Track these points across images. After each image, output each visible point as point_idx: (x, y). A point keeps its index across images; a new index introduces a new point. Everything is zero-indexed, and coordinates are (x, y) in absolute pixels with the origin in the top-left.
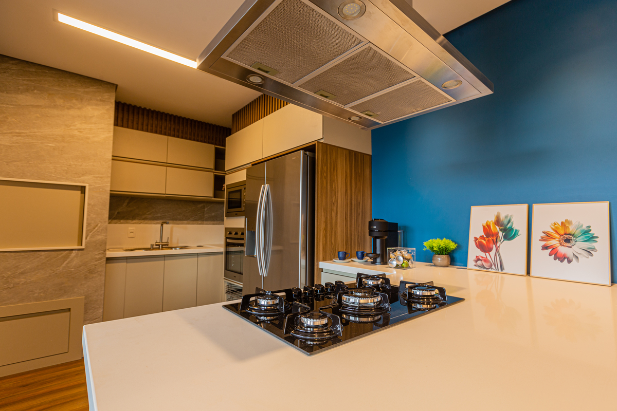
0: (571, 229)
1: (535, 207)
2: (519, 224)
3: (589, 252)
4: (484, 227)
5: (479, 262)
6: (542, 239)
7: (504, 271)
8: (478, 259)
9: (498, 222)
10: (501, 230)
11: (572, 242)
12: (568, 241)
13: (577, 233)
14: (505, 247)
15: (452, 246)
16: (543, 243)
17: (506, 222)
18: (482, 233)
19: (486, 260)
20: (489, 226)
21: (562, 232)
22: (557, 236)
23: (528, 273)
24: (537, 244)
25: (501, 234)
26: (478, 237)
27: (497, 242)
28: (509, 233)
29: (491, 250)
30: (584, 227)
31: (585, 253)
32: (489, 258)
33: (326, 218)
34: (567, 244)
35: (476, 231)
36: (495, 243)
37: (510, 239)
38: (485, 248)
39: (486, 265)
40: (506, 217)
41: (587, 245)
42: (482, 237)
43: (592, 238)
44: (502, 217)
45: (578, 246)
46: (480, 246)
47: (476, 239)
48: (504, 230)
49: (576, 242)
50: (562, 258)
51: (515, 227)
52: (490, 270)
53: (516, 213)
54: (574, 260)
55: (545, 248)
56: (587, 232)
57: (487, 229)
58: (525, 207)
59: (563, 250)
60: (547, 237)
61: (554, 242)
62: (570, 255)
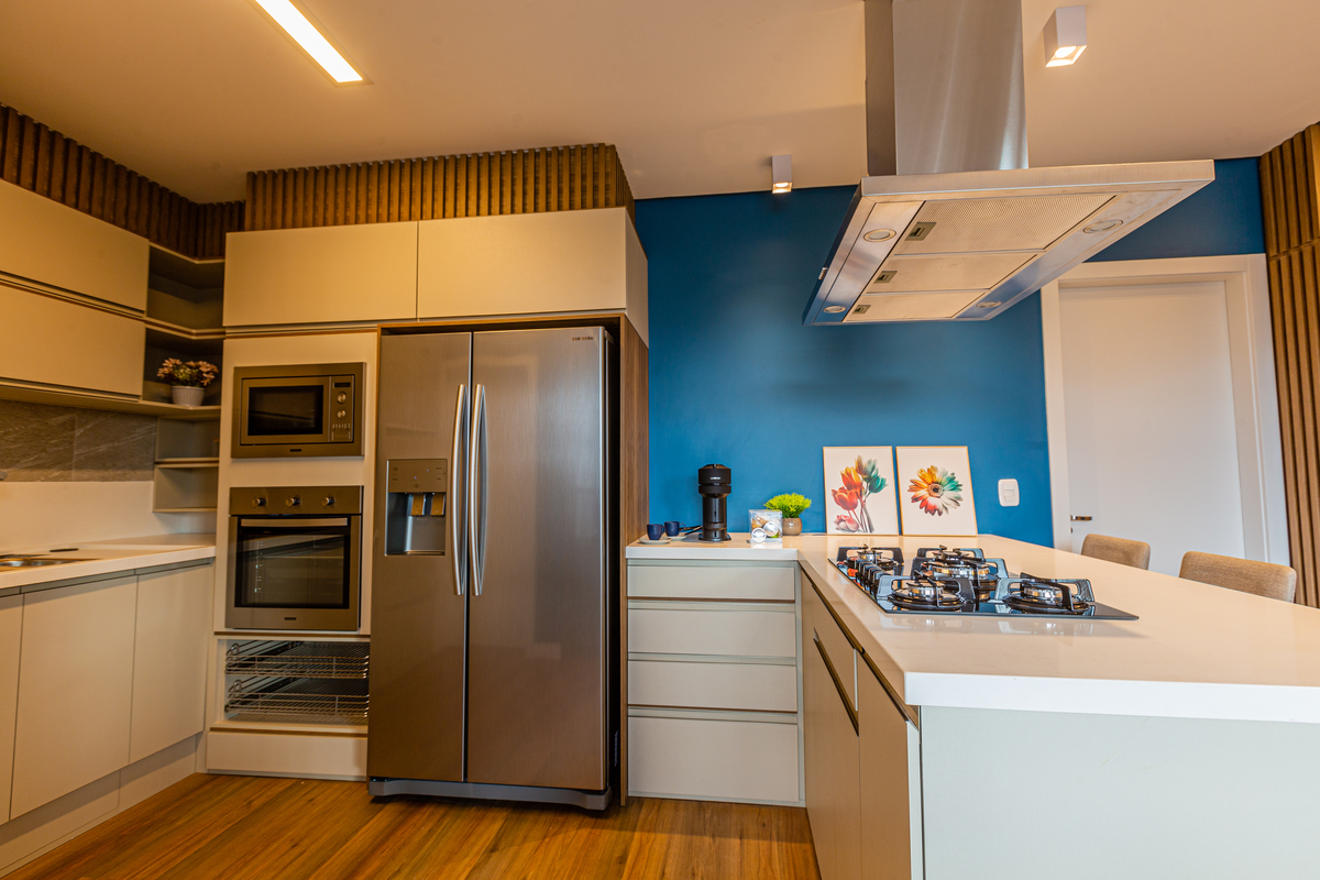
0: (938, 477)
1: (900, 450)
2: (885, 472)
3: (956, 501)
4: (843, 475)
5: (842, 524)
6: (911, 490)
7: (874, 533)
8: (840, 520)
9: (860, 469)
10: (865, 479)
11: (941, 491)
12: (936, 490)
13: (944, 481)
14: (872, 500)
15: (808, 503)
16: (913, 494)
17: (869, 469)
18: (842, 485)
19: (851, 521)
20: (850, 475)
21: (929, 481)
22: (926, 485)
23: (901, 533)
24: (906, 496)
25: (865, 484)
26: (837, 490)
27: (861, 495)
28: (875, 485)
29: (855, 506)
30: (949, 474)
31: (953, 503)
32: (854, 517)
34: (936, 494)
35: (833, 482)
36: (860, 496)
37: (877, 491)
38: (847, 505)
39: (851, 527)
40: (869, 462)
41: (953, 494)
42: (842, 489)
43: (957, 487)
44: (864, 462)
45: (947, 494)
46: (841, 502)
47: (834, 492)
48: (869, 479)
49: (944, 491)
50: (932, 510)
51: (882, 475)
52: (857, 533)
53: (879, 457)
54: (944, 511)
55: (915, 499)
56: (952, 480)
57: (847, 478)
58: (889, 449)
59: (932, 501)
60: (916, 486)
61: (923, 493)
62: (940, 506)
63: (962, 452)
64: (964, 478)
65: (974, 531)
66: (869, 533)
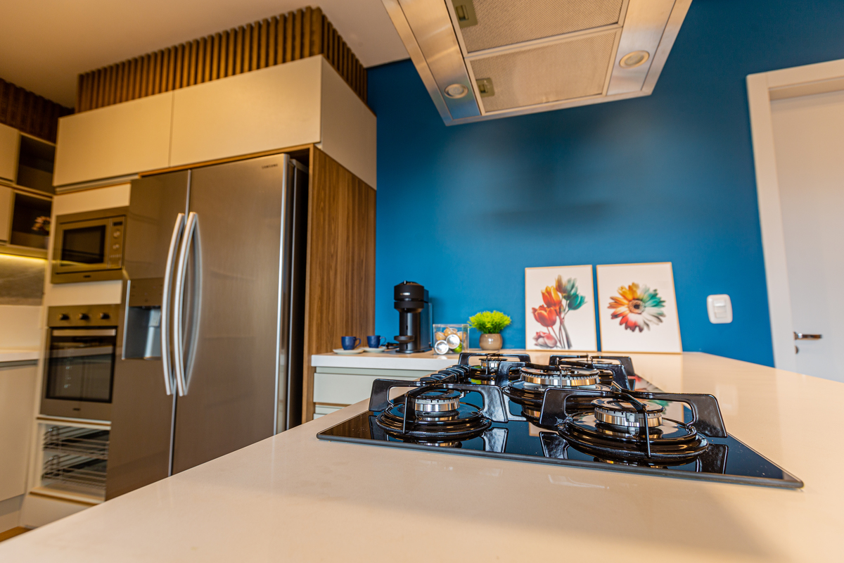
0: (639, 293)
1: (600, 268)
2: (585, 290)
3: (659, 317)
4: (543, 294)
5: (541, 340)
6: (611, 306)
7: (572, 349)
8: (539, 336)
9: (560, 287)
10: (564, 297)
11: (642, 308)
12: (637, 307)
13: (646, 297)
14: (570, 317)
15: (507, 320)
16: (612, 311)
17: (569, 287)
18: (542, 303)
19: (549, 337)
20: (549, 293)
21: (630, 297)
22: (625, 302)
23: (599, 348)
24: (606, 313)
25: (564, 302)
26: (537, 307)
27: (560, 313)
28: (574, 302)
29: (554, 323)
30: (651, 291)
31: (655, 320)
32: (552, 333)
33: (322, 279)
34: (637, 311)
35: (534, 300)
36: (559, 313)
37: (575, 308)
38: (546, 321)
39: (549, 343)
40: (569, 281)
41: (655, 310)
42: (542, 307)
43: (659, 303)
44: (564, 281)
45: (648, 311)
46: (541, 319)
47: (534, 310)
48: (568, 297)
49: (645, 307)
50: (632, 327)
51: (581, 292)
52: (555, 349)
53: (579, 276)
54: (645, 328)
55: (615, 316)
56: (654, 296)
57: (547, 296)
58: (589, 268)
59: (633, 317)
60: (616, 303)
61: (623, 309)
62: (641, 323)
63: (666, 268)
64: (668, 294)
65: (677, 346)
66: (567, 349)
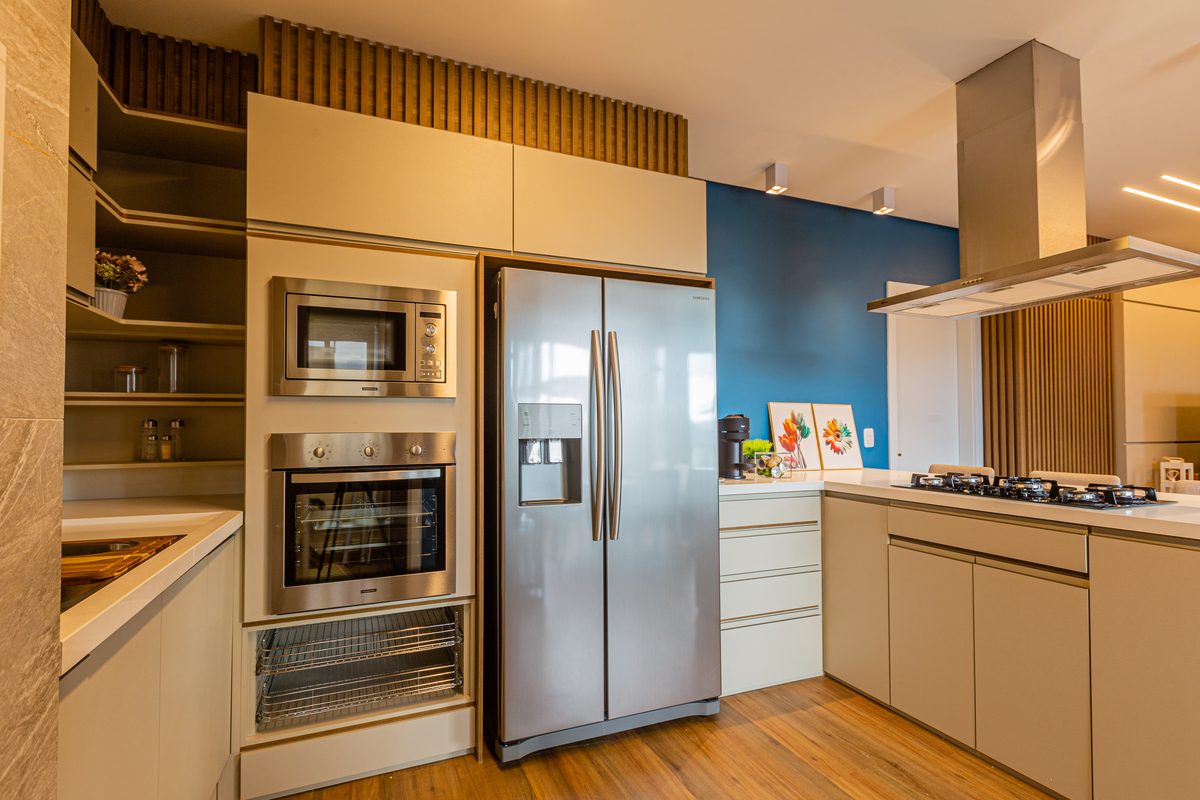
0: (838, 427)
1: (814, 406)
2: (808, 423)
3: (849, 443)
4: (784, 425)
6: (825, 436)
7: (808, 470)
8: (786, 461)
9: (794, 420)
10: (798, 428)
11: (840, 437)
12: (838, 436)
13: (841, 429)
14: (803, 444)
16: (826, 439)
17: (799, 420)
18: (785, 433)
19: (793, 461)
20: (788, 424)
21: (834, 429)
22: (832, 432)
23: (822, 468)
24: (823, 441)
25: (798, 432)
26: (781, 435)
28: (804, 432)
29: (794, 449)
30: (844, 424)
31: (848, 446)
32: (794, 457)
34: (838, 439)
35: (779, 431)
36: (796, 441)
37: (805, 437)
38: (789, 448)
39: (794, 466)
40: (798, 415)
41: (847, 439)
42: (784, 435)
43: (849, 434)
44: (795, 415)
45: (844, 440)
46: (785, 445)
47: (780, 438)
48: (800, 428)
49: (842, 437)
50: (837, 450)
51: (807, 425)
52: (797, 470)
53: (802, 409)
54: (844, 452)
55: (828, 443)
56: (845, 429)
57: (787, 427)
58: (809, 405)
59: (837, 444)
60: (827, 434)
61: (831, 438)
62: (841, 448)
63: (849, 409)
64: (852, 428)
65: (861, 465)
66: (804, 470)
